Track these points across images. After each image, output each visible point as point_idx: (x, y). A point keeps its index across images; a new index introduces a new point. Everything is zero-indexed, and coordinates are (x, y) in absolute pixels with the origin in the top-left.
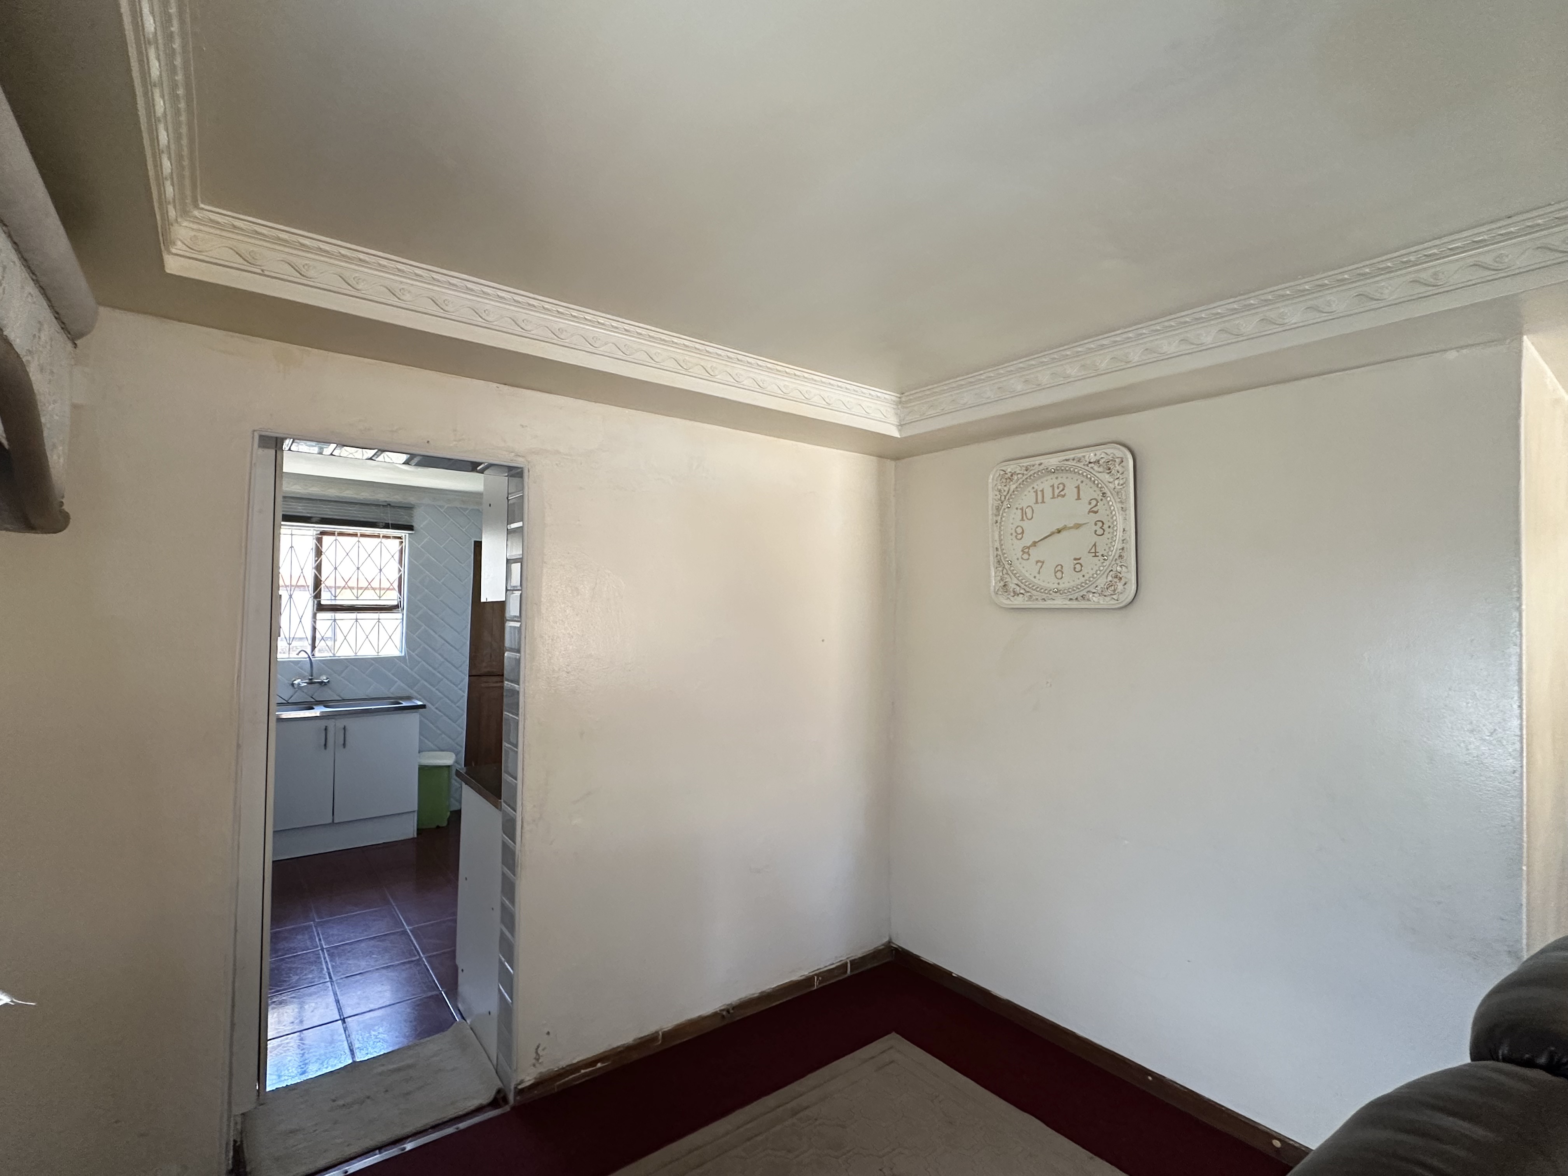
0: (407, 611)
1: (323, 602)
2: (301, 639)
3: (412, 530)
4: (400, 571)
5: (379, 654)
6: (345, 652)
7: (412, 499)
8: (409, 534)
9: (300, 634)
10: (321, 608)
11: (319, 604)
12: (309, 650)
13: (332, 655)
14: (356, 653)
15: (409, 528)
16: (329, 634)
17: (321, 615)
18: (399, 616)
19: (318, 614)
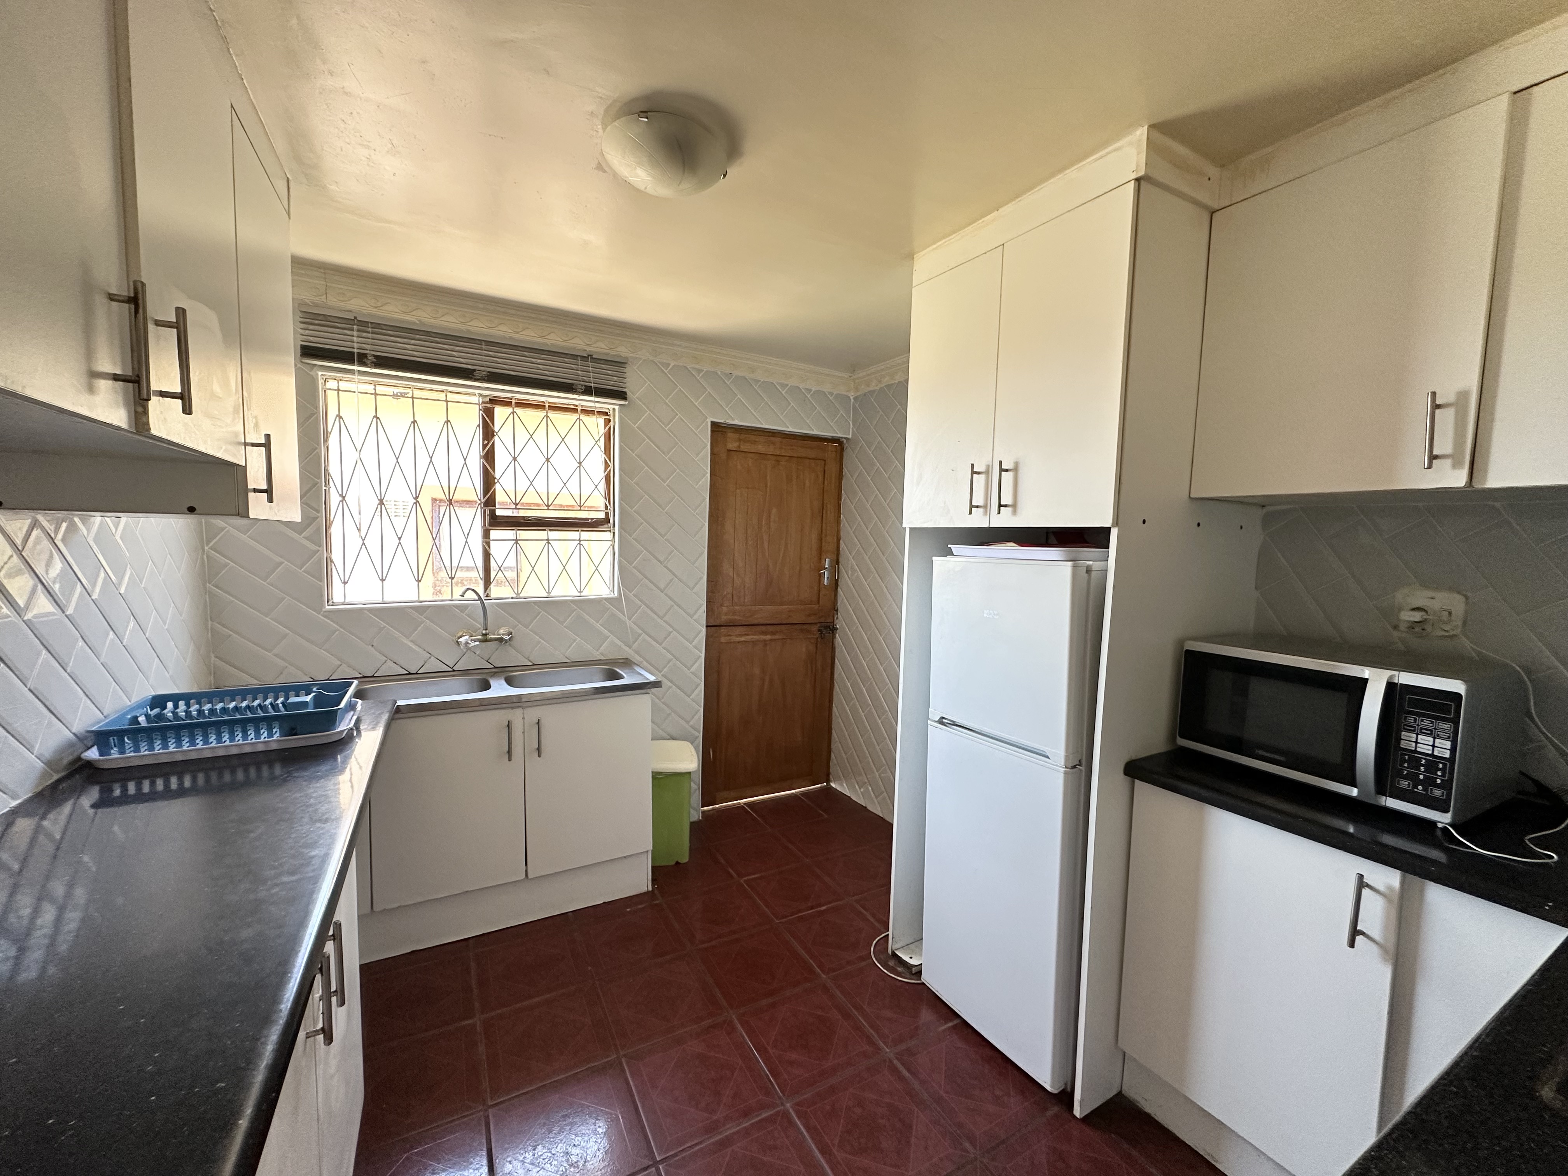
0: (621, 527)
1: (499, 513)
2: (468, 569)
3: (625, 399)
4: (607, 465)
5: (582, 594)
6: (533, 590)
7: (622, 351)
8: (620, 405)
9: (467, 561)
10: (494, 521)
11: (493, 514)
12: (480, 590)
13: (515, 596)
14: (549, 593)
15: (620, 395)
16: (511, 562)
17: (494, 534)
18: (607, 536)
19: (492, 532)
